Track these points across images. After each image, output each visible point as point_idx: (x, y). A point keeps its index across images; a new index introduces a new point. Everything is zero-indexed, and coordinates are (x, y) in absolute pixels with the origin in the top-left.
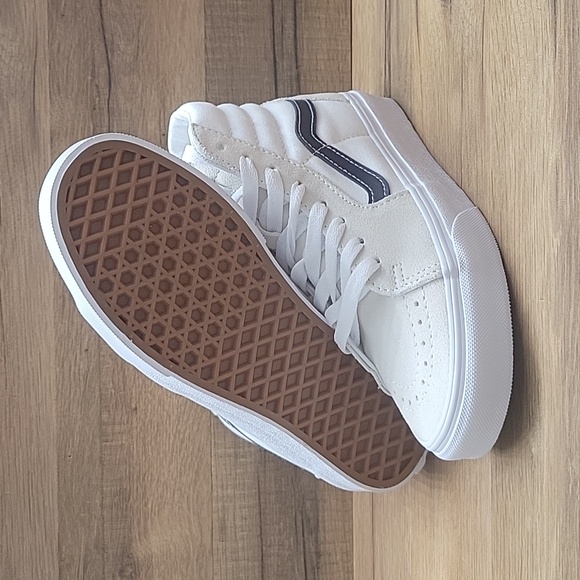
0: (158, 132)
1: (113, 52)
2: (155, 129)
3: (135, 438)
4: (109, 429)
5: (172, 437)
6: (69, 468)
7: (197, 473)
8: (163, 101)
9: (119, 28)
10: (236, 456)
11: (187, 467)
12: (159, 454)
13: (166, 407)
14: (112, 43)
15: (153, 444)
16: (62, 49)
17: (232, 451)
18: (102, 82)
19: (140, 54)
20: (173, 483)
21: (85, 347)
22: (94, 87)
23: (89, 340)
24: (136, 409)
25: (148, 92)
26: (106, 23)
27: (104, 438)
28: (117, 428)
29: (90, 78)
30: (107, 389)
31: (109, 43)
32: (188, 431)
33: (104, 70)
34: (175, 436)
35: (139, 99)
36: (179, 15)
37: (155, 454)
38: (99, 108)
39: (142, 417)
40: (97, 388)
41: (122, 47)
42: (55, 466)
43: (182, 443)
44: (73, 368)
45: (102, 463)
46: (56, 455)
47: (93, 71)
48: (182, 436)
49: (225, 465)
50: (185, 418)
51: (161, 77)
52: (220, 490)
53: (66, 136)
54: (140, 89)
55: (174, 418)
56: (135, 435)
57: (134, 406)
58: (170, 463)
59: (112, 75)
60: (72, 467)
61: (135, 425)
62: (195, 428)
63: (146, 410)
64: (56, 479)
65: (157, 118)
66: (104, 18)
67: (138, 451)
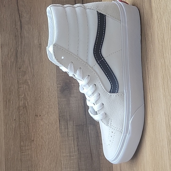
0: (38, 43)
1: (22, 17)
2: (37, 42)
3: (33, 151)
4: (24, 148)
5: (47, 150)
6: (9, 163)
7: (56, 163)
8: (40, 33)
9: (24, 10)
10: (70, 156)
11: (53, 161)
12: (42, 157)
13: (44, 139)
14: (22, 15)
15: (40, 153)
16: (4, 17)
17: (69, 154)
18: (19, 28)
19: (31, 18)
20: (47, 167)
21: (14, 119)
22: (16, 29)
23: (16, 116)
24: (33, 140)
25: (34, 30)
26: (19, 8)
27: (22, 152)
28: (27, 148)
29: (14, 26)
30: (22, 133)
31: (20, 15)
32: (52, 148)
33: (19, 23)
34: (48, 150)
35: (31, 33)
36: (44, 5)
37: (41, 157)
38: (18, 36)
39: (36, 143)
40: (19, 133)
41: (25, 16)
42: (4, 163)
43: (50, 152)
44: (10, 126)
45: (21, 161)
46: (4, 158)
47: (15, 24)
48: (50, 150)
49: (66, 160)
50: (51, 143)
51: (39, 25)
52: (65, 169)
53: (6, 46)
54: (32, 30)
55: (47, 143)
56: (33, 150)
57: (32, 139)
58: (46, 160)
59: (22, 25)
60: (10, 163)
61: (33, 146)
62: (55, 146)
63: (37, 140)
64: (4, 167)
65: (38, 39)
66: (19, 6)
67: (34, 156)
